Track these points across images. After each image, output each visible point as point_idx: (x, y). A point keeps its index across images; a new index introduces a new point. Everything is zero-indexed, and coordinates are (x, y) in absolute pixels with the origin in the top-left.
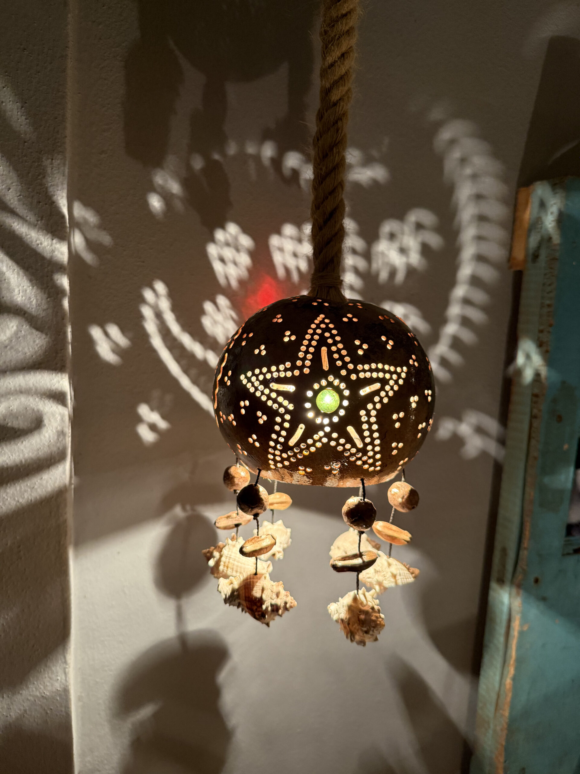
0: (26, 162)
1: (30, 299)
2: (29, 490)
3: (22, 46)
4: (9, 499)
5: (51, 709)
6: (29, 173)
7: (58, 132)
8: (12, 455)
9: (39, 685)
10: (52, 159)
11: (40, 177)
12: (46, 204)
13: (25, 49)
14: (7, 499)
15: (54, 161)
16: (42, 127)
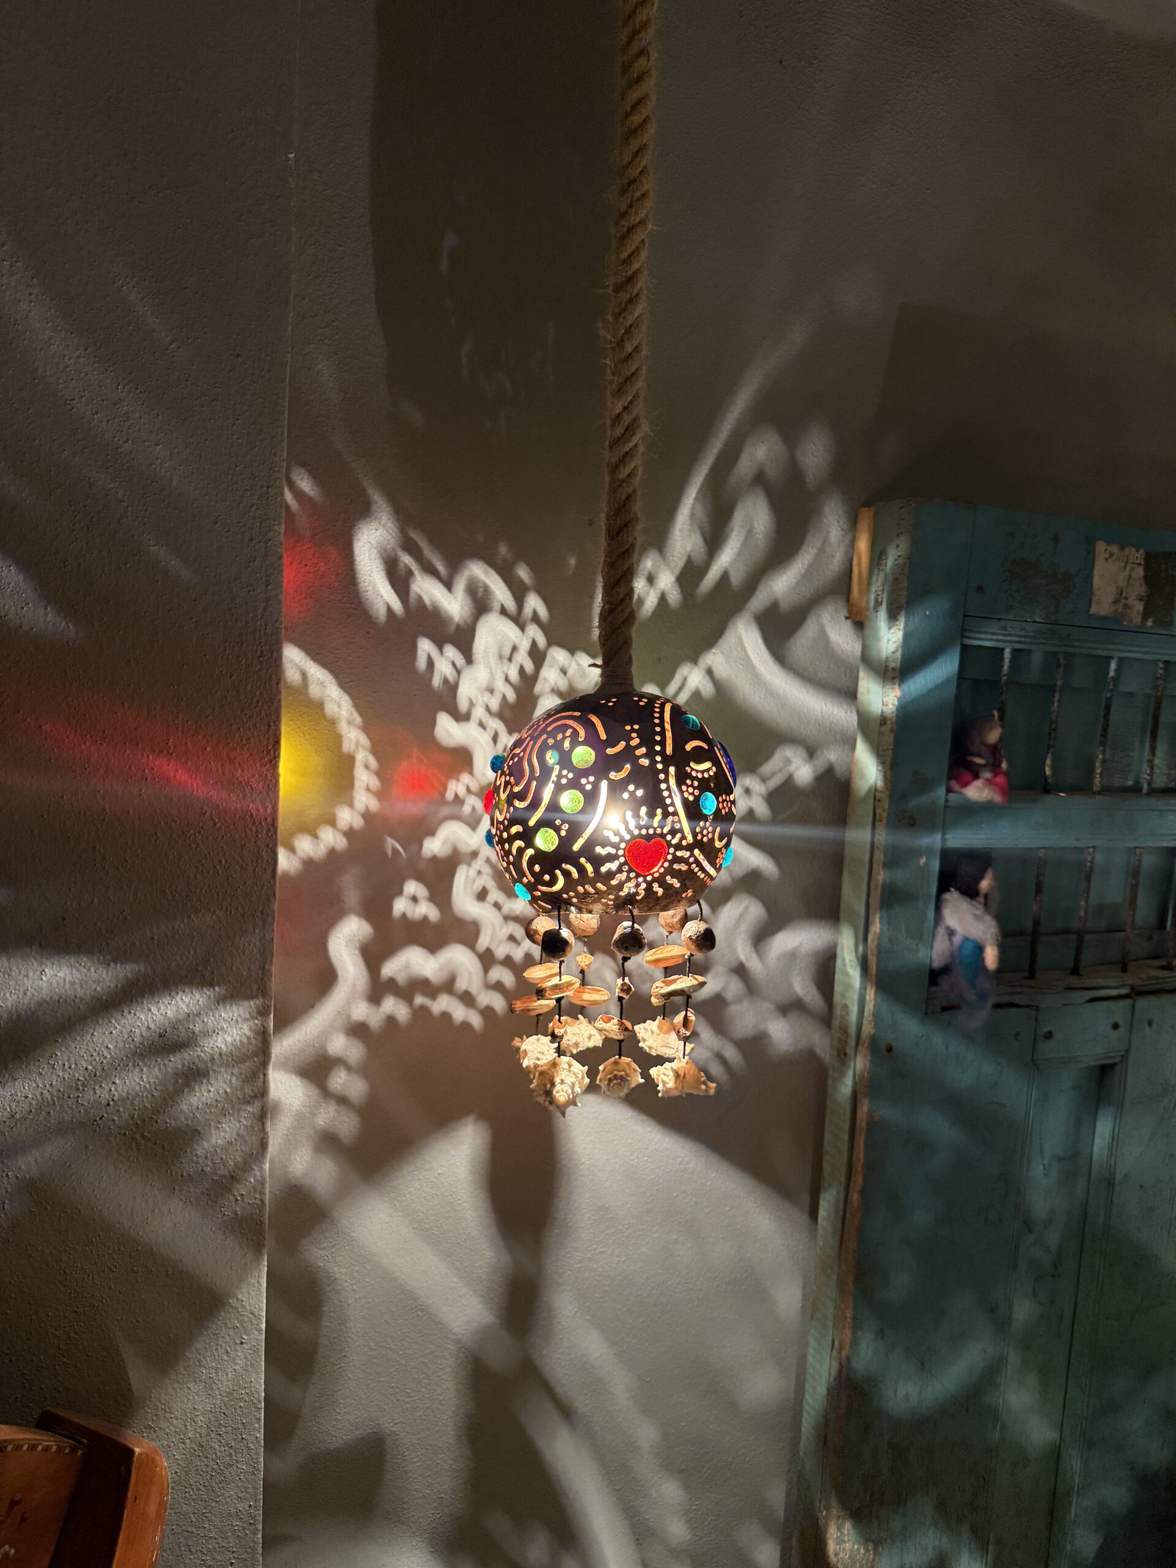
0: (237, 490)
1: (238, 657)
2: (229, 899)
3: (236, 352)
4: (203, 910)
5: (242, 1195)
6: (240, 504)
7: (275, 454)
8: (209, 854)
9: (229, 1160)
10: (268, 487)
11: (253, 509)
12: (260, 542)
13: (238, 356)
14: (200, 910)
15: (270, 489)
16: (257, 449)
